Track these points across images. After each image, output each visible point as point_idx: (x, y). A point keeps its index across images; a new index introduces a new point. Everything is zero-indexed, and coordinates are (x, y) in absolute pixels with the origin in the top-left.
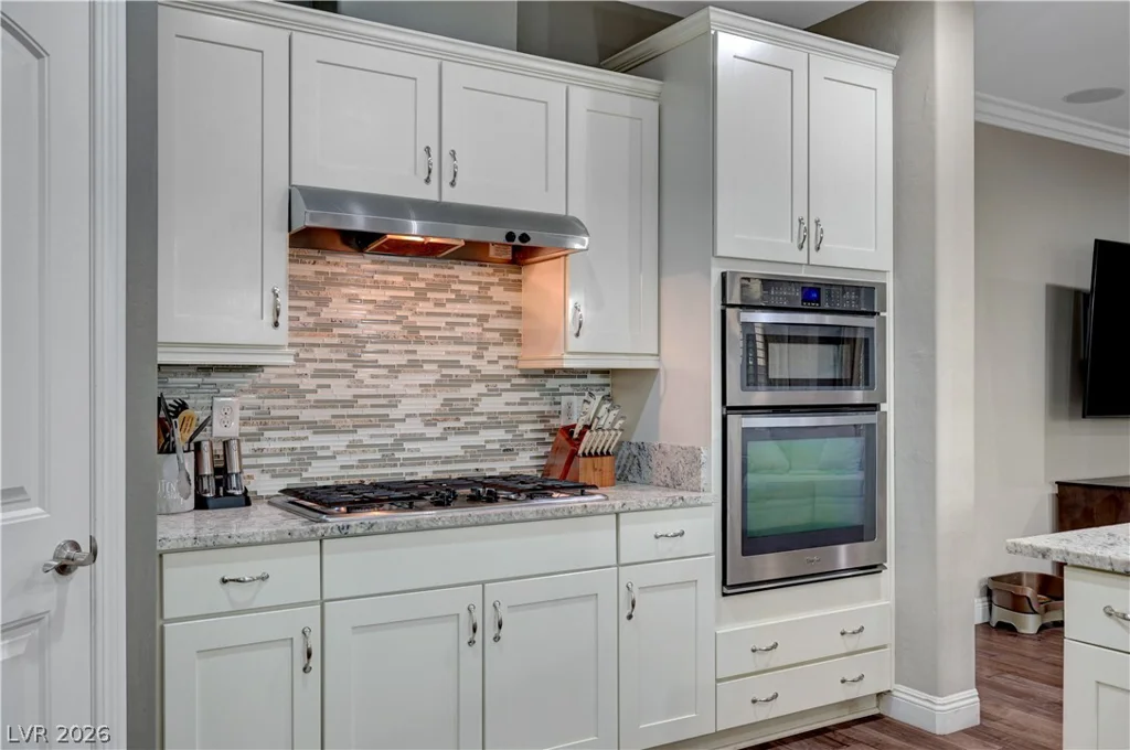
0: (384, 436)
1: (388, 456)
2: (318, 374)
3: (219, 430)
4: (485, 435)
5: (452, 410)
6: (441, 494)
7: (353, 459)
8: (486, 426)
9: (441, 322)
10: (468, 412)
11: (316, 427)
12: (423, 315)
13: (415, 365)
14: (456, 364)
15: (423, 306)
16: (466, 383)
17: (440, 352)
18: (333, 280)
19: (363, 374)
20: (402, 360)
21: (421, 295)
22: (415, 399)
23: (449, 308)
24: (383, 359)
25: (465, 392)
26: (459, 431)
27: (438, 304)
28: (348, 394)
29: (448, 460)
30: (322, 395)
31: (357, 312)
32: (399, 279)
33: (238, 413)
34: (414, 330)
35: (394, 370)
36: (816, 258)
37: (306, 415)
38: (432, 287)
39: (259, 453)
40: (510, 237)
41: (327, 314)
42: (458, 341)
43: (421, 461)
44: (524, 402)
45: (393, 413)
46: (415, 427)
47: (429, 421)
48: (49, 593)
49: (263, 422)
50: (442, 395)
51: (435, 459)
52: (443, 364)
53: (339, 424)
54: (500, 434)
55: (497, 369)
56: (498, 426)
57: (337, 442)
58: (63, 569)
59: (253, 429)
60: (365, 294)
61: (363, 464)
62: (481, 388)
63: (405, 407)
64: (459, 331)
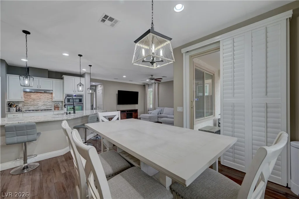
0: (37, 106)
1: (38, 108)
2: (30, 102)
3: (19, 106)
7: (34, 108)
9: (43, 98)
11: (30, 106)
13: (40, 101)
18: (32, 95)
24: (37, 101)
25: (46, 103)
26: (45, 106)
28: (33, 103)
34: (40, 98)
38: (42, 95)
39: (23, 108)
41: (31, 97)
43: (41, 108)
44: (52, 104)
47: (42, 105)
49: (24, 105)
52: (44, 101)
54: (50, 106)
55: (50, 101)
60: (35, 96)
63: (39, 104)
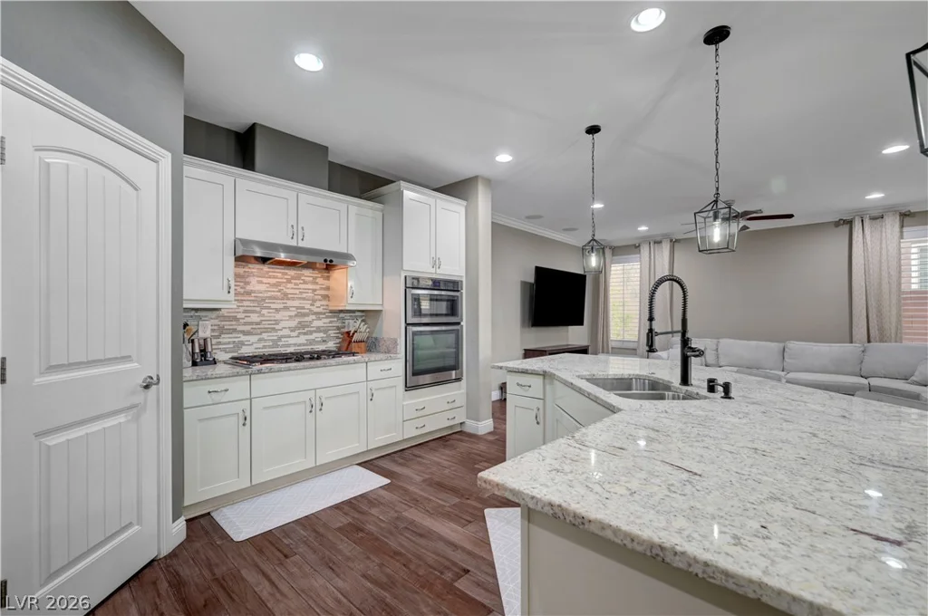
0: (274, 336)
1: (275, 344)
2: (245, 312)
3: (202, 334)
4: (315, 335)
5: (302, 326)
6: (299, 357)
7: (260, 345)
8: (315, 332)
9: (297, 291)
10: (308, 326)
11: (245, 333)
12: (290, 289)
13: (286, 308)
14: (303, 308)
15: (289, 286)
16: (307, 315)
17: (296, 303)
18: (251, 275)
19: (264, 312)
20: (282, 306)
21: (289, 281)
22: (286, 322)
23: (301, 286)
24: (273, 306)
25: (306, 319)
26: (305, 334)
27: (296, 284)
28: (258, 320)
29: (300, 345)
30: (247, 320)
31: (262, 287)
32: (280, 275)
33: (210, 327)
34: (286, 294)
35: (277, 310)
36: (438, 271)
37: (240, 328)
38: (293, 278)
39: (219, 343)
40: (325, 261)
42: (304, 299)
43: (289, 346)
44: (331, 322)
45: (277, 327)
46: (286, 332)
47: (292, 330)
48: (140, 397)
49: (221, 331)
50: (298, 320)
51: (295, 345)
52: (298, 308)
53: (254, 331)
54: (322, 335)
55: (320, 310)
56: (320, 332)
57: (253, 339)
58: (147, 387)
59: (216, 334)
60: (265, 280)
61: (264, 347)
62: (314, 317)
63: (282, 324)
64: (304, 295)
